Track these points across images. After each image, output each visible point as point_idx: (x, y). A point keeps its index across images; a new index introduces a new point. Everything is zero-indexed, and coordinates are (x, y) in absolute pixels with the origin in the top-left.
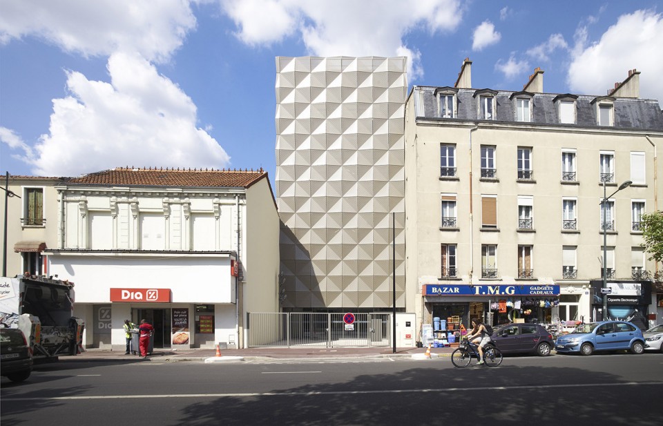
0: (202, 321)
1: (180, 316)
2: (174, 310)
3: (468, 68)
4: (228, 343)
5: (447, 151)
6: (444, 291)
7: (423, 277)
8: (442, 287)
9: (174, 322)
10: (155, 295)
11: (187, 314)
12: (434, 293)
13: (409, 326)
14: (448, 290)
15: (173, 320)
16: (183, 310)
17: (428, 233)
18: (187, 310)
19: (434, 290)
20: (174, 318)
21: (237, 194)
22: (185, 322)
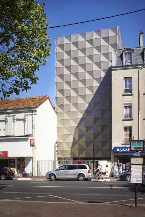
0: (20, 164)
1: (12, 162)
2: (10, 160)
3: (142, 35)
4: (30, 174)
5: (128, 81)
6: (123, 150)
7: (114, 143)
8: (122, 148)
9: (10, 165)
10: (2, 154)
11: (14, 161)
12: (118, 151)
13: (108, 167)
14: (125, 150)
15: (9, 164)
16: (13, 160)
17: (117, 122)
18: (14, 160)
19: (118, 150)
20: (10, 163)
21: (33, 110)
22: (13, 165)
